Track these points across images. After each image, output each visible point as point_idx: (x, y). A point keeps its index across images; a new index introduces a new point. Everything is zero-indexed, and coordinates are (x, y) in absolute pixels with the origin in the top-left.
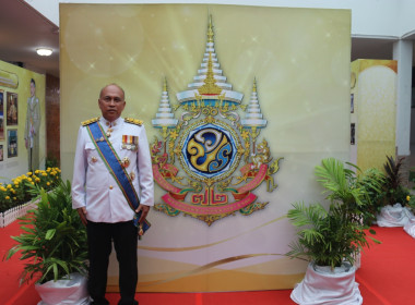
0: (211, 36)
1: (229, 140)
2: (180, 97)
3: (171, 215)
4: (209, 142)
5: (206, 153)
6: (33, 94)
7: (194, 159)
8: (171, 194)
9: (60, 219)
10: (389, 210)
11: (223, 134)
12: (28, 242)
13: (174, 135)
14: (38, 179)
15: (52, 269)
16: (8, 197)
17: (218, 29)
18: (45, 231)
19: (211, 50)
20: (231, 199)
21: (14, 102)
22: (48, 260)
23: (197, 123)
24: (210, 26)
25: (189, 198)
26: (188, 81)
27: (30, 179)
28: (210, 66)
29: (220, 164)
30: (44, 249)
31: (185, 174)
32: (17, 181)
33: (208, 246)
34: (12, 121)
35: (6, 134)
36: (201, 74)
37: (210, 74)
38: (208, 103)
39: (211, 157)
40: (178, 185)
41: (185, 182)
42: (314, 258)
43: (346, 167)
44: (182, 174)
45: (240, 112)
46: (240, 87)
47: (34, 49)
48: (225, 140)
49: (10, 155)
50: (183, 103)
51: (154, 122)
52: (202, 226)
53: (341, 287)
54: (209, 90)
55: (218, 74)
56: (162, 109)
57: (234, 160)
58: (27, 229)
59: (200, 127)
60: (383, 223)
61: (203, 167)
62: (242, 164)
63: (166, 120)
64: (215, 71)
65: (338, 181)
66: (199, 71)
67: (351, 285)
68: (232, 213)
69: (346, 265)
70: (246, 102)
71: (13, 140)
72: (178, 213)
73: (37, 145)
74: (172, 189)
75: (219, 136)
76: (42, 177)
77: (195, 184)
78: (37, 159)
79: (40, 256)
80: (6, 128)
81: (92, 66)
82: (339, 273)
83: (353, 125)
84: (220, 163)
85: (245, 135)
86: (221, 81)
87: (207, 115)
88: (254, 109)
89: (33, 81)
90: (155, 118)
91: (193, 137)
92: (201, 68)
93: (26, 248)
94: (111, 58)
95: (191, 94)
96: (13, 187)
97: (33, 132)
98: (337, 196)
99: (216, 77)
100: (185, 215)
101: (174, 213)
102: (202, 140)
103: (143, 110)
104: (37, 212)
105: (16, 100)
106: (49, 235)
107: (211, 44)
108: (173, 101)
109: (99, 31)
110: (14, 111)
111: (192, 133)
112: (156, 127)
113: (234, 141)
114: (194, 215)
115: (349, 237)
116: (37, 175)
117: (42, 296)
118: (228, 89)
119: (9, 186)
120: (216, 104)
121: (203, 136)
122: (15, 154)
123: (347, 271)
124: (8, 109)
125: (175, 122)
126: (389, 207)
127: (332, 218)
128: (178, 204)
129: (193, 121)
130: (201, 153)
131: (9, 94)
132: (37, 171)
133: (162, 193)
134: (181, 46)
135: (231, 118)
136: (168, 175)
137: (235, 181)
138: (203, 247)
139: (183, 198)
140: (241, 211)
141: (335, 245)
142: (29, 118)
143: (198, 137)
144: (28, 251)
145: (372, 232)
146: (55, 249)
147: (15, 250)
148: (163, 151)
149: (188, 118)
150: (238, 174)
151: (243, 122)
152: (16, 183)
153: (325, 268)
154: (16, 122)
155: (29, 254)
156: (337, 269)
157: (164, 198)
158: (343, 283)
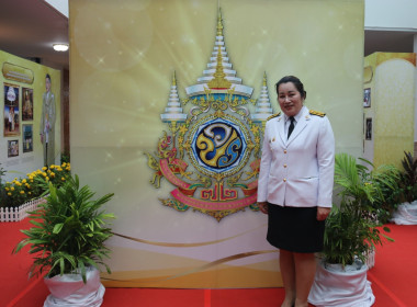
0: (220, 29)
1: (238, 135)
2: (189, 91)
3: (179, 210)
4: (219, 137)
5: (216, 148)
6: (49, 89)
7: (203, 154)
8: (180, 189)
9: (69, 213)
10: (406, 207)
11: (233, 129)
12: (37, 236)
13: (183, 130)
14: (53, 174)
15: (59, 264)
16: (23, 192)
17: (227, 22)
18: (54, 224)
19: (221, 43)
20: (241, 194)
21: (29, 97)
22: (56, 254)
23: (207, 117)
24: (220, 20)
25: (198, 194)
26: (197, 75)
27: (45, 174)
28: (219, 60)
29: (229, 160)
30: (53, 243)
31: (194, 169)
32: (32, 176)
33: (217, 242)
34: (27, 116)
35: (22, 130)
36: (211, 68)
37: (219, 68)
38: (218, 97)
39: (220, 152)
40: (187, 180)
41: (194, 177)
42: (324, 256)
43: (359, 162)
44: (191, 169)
45: (250, 107)
46: (250, 81)
47: (50, 45)
48: (234, 135)
49: (25, 150)
50: (192, 97)
51: (163, 116)
52: (211, 222)
53: (352, 286)
54: (219, 83)
55: (228, 68)
56: (171, 104)
57: (244, 155)
58: (36, 223)
59: (209, 121)
60: (400, 220)
61: (213, 162)
62: (252, 159)
63: (175, 115)
64: (224, 64)
65: (350, 178)
66: (209, 65)
67: (363, 284)
68: (242, 209)
69: (358, 263)
70: (256, 96)
71: (28, 135)
72: (187, 209)
73: (52, 141)
74: (181, 184)
75: (228, 130)
76: (57, 173)
77: (204, 179)
78: (53, 154)
79: (48, 249)
80: (22, 123)
81: (101, 60)
82: (350, 271)
83: (369, 121)
84: (230, 158)
85: (255, 129)
86: (231, 75)
87: (217, 109)
88: (264, 104)
89: (48, 76)
90: (165, 113)
91: (202, 131)
92: (210, 62)
93: (34, 242)
94: (120, 53)
95: (200, 89)
96: (28, 181)
97: (48, 127)
98: (348, 192)
99: (225, 71)
100: (195, 211)
101: (184, 208)
102: (212, 135)
103: (153, 104)
104: (47, 206)
105: (31, 95)
106: (57, 229)
107: (220, 38)
108: (182, 96)
109: (108, 26)
110: (29, 107)
111: (201, 128)
112: (165, 121)
113: (244, 136)
114: (204, 211)
115: (361, 235)
116: (52, 170)
117: (51, 290)
118: (238, 83)
119: (24, 181)
120: (226, 98)
121: (213, 130)
122: (31, 149)
123: (359, 269)
124: (23, 104)
125: (184, 117)
126: (406, 204)
127: (343, 215)
128: (187, 199)
129: (202, 116)
130: (211, 147)
131: (24, 89)
132: (52, 166)
133: (172, 188)
134: (190, 39)
135: (241, 112)
136: (177, 170)
137: (244, 177)
138: (213, 243)
139: (192, 193)
140: (251, 207)
141: (346, 243)
142: (45, 114)
143: (208, 132)
144: (36, 245)
145: (387, 230)
146: (64, 244)
147: (24, 243)
148: (172, 146)
149: (197, 113)
150: (247, 169)
151: (253, 117)
152: (31, 177)
153: (336, 265)
154: (31, 118)
155: (38, 248)
156: (348, 267)
157: (173, 193)
158: (354, 282)
